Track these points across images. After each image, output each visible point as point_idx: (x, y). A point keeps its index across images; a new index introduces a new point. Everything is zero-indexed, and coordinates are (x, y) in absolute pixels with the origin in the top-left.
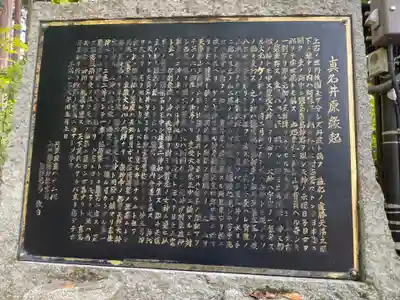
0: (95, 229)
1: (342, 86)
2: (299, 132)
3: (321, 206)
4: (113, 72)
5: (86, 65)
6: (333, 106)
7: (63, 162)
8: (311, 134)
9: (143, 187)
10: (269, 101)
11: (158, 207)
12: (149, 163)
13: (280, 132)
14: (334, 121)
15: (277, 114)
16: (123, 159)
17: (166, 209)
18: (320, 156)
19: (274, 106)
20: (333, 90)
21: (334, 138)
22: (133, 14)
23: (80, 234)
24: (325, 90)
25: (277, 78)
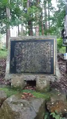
0: (20, 70)
1: (53, 49)
2: (47, 55)
3: (50, 66)
4: (21, 47)
5: (17, 46)
6: (52, 52)
7: (15, 60)
8: (49, 56)
9: (26, 64)
10: (43, 51)
11: (28, 66)
12: (27, 60)
13: (45, 56)
14: (52, 54)
15: (44, 53)
16: (23, 60)
17: (29, 67)
18: (50, 59)
19: (44, 52)
20: (52, 50)
21: (52, 56)
22: (24, 39)
23: (18, 70)
24: (51, 50)
25: (44, 48)
